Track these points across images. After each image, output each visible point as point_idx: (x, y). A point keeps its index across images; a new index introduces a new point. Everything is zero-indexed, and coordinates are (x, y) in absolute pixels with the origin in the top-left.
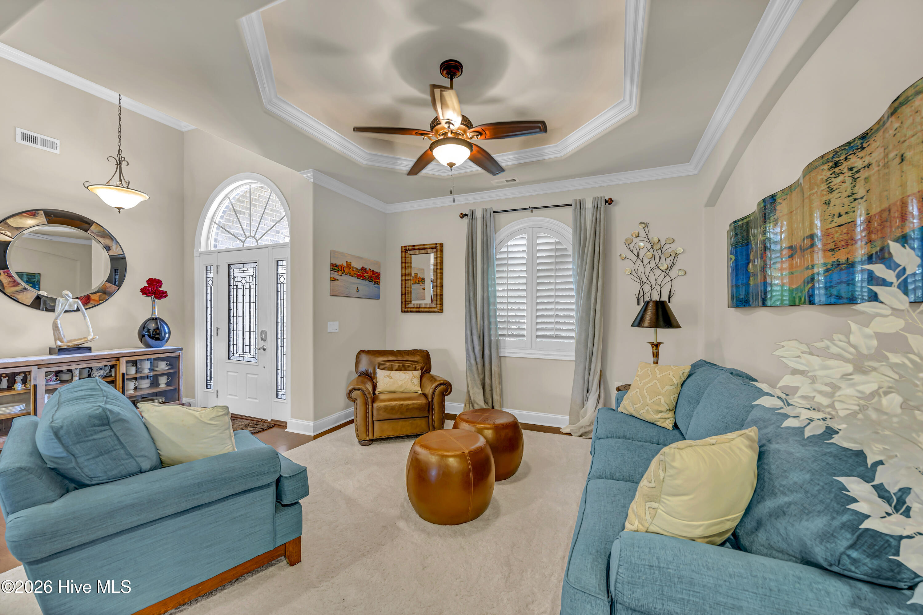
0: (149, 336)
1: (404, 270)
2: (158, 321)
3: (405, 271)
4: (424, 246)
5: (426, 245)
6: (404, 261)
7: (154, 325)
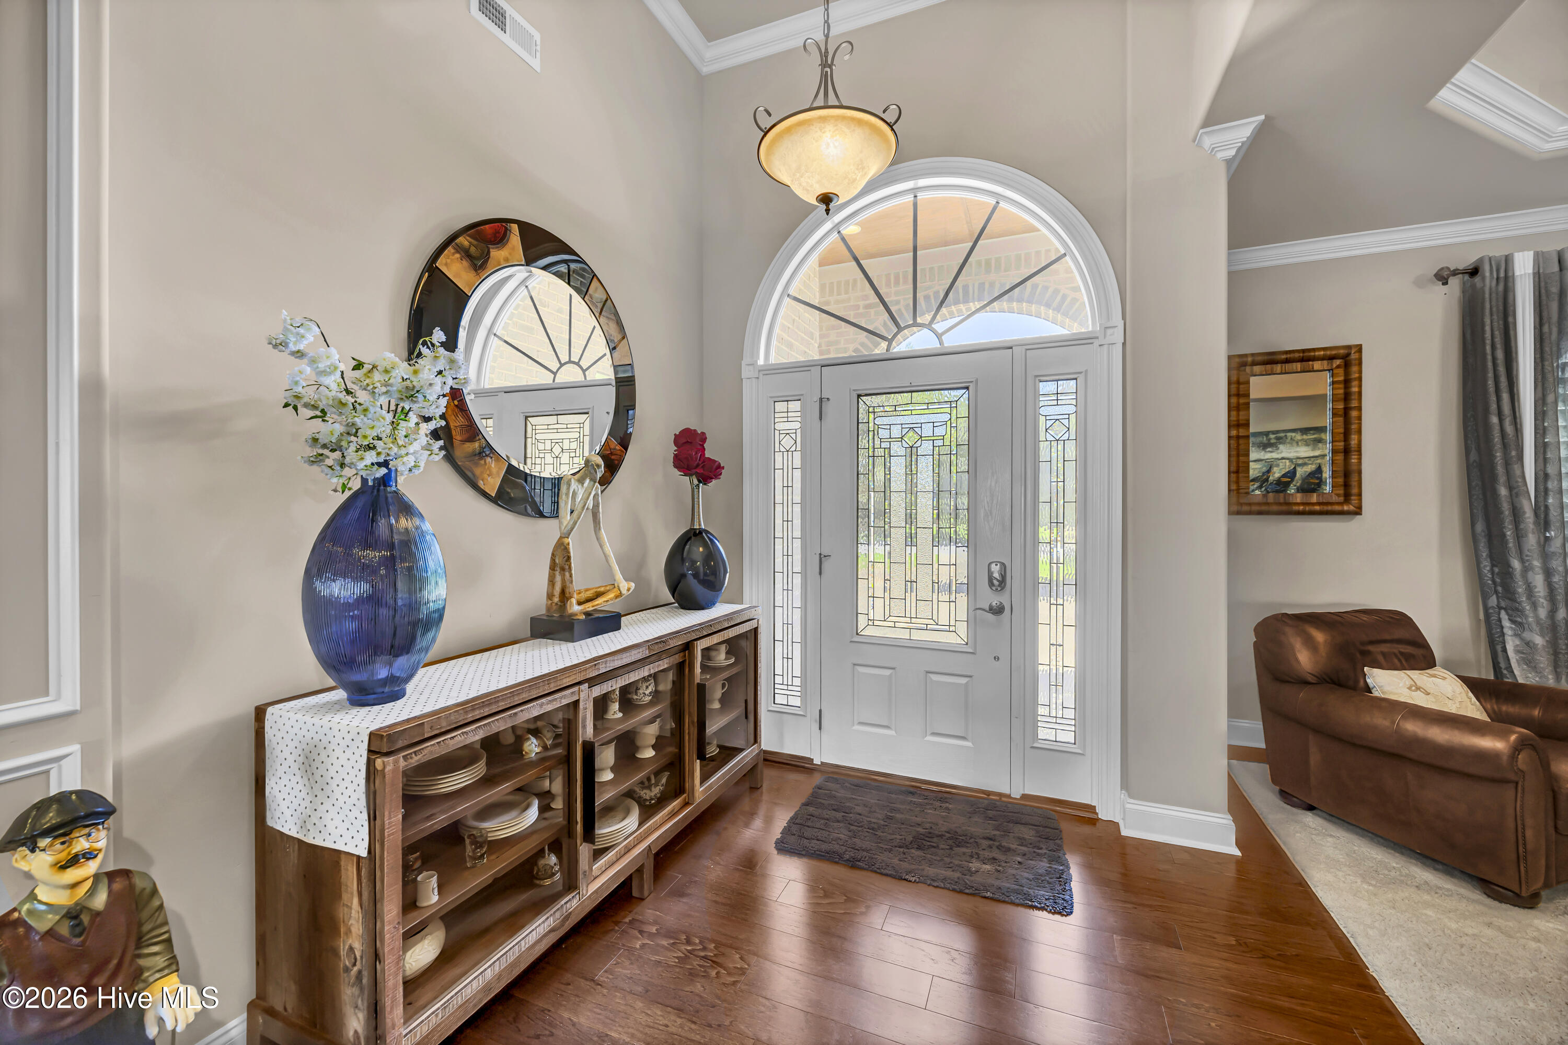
0: (696, 576)
1: (1234, 413)
2: (704, 534)
3: (1238, 415)
4: (1306, 354)
5: (1314, 350)
6: (1234, 391)
7: (701, 549)
